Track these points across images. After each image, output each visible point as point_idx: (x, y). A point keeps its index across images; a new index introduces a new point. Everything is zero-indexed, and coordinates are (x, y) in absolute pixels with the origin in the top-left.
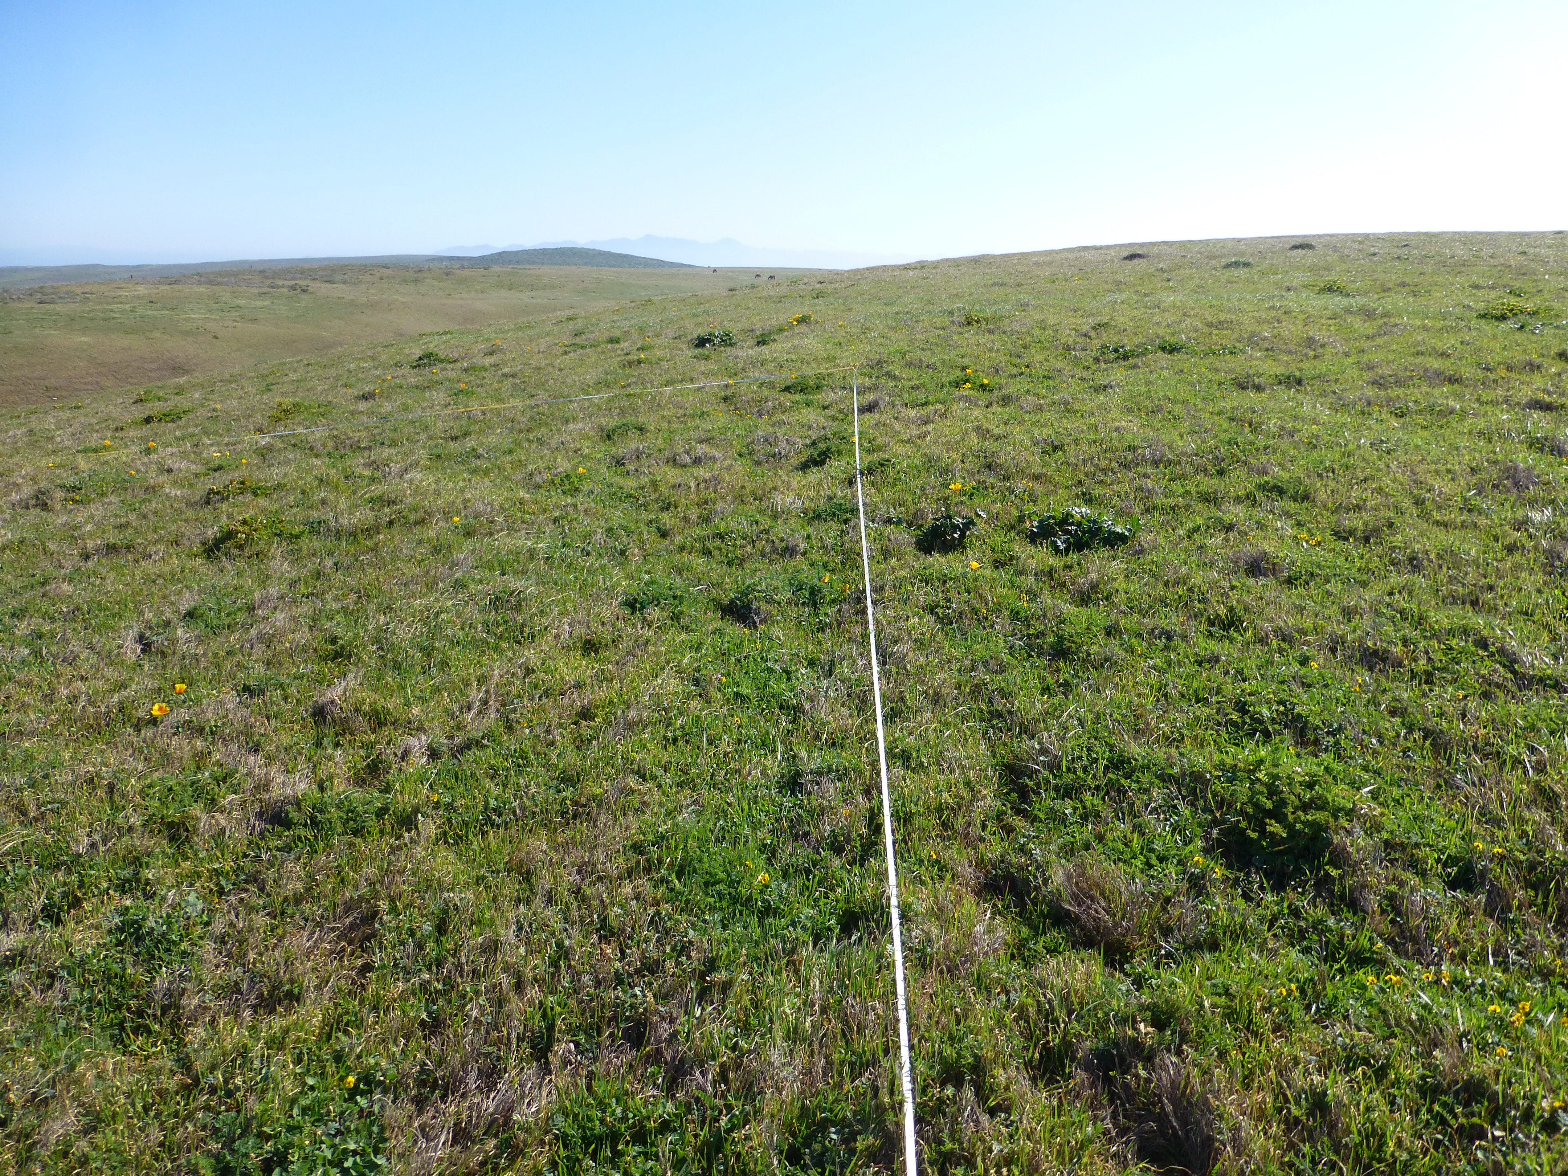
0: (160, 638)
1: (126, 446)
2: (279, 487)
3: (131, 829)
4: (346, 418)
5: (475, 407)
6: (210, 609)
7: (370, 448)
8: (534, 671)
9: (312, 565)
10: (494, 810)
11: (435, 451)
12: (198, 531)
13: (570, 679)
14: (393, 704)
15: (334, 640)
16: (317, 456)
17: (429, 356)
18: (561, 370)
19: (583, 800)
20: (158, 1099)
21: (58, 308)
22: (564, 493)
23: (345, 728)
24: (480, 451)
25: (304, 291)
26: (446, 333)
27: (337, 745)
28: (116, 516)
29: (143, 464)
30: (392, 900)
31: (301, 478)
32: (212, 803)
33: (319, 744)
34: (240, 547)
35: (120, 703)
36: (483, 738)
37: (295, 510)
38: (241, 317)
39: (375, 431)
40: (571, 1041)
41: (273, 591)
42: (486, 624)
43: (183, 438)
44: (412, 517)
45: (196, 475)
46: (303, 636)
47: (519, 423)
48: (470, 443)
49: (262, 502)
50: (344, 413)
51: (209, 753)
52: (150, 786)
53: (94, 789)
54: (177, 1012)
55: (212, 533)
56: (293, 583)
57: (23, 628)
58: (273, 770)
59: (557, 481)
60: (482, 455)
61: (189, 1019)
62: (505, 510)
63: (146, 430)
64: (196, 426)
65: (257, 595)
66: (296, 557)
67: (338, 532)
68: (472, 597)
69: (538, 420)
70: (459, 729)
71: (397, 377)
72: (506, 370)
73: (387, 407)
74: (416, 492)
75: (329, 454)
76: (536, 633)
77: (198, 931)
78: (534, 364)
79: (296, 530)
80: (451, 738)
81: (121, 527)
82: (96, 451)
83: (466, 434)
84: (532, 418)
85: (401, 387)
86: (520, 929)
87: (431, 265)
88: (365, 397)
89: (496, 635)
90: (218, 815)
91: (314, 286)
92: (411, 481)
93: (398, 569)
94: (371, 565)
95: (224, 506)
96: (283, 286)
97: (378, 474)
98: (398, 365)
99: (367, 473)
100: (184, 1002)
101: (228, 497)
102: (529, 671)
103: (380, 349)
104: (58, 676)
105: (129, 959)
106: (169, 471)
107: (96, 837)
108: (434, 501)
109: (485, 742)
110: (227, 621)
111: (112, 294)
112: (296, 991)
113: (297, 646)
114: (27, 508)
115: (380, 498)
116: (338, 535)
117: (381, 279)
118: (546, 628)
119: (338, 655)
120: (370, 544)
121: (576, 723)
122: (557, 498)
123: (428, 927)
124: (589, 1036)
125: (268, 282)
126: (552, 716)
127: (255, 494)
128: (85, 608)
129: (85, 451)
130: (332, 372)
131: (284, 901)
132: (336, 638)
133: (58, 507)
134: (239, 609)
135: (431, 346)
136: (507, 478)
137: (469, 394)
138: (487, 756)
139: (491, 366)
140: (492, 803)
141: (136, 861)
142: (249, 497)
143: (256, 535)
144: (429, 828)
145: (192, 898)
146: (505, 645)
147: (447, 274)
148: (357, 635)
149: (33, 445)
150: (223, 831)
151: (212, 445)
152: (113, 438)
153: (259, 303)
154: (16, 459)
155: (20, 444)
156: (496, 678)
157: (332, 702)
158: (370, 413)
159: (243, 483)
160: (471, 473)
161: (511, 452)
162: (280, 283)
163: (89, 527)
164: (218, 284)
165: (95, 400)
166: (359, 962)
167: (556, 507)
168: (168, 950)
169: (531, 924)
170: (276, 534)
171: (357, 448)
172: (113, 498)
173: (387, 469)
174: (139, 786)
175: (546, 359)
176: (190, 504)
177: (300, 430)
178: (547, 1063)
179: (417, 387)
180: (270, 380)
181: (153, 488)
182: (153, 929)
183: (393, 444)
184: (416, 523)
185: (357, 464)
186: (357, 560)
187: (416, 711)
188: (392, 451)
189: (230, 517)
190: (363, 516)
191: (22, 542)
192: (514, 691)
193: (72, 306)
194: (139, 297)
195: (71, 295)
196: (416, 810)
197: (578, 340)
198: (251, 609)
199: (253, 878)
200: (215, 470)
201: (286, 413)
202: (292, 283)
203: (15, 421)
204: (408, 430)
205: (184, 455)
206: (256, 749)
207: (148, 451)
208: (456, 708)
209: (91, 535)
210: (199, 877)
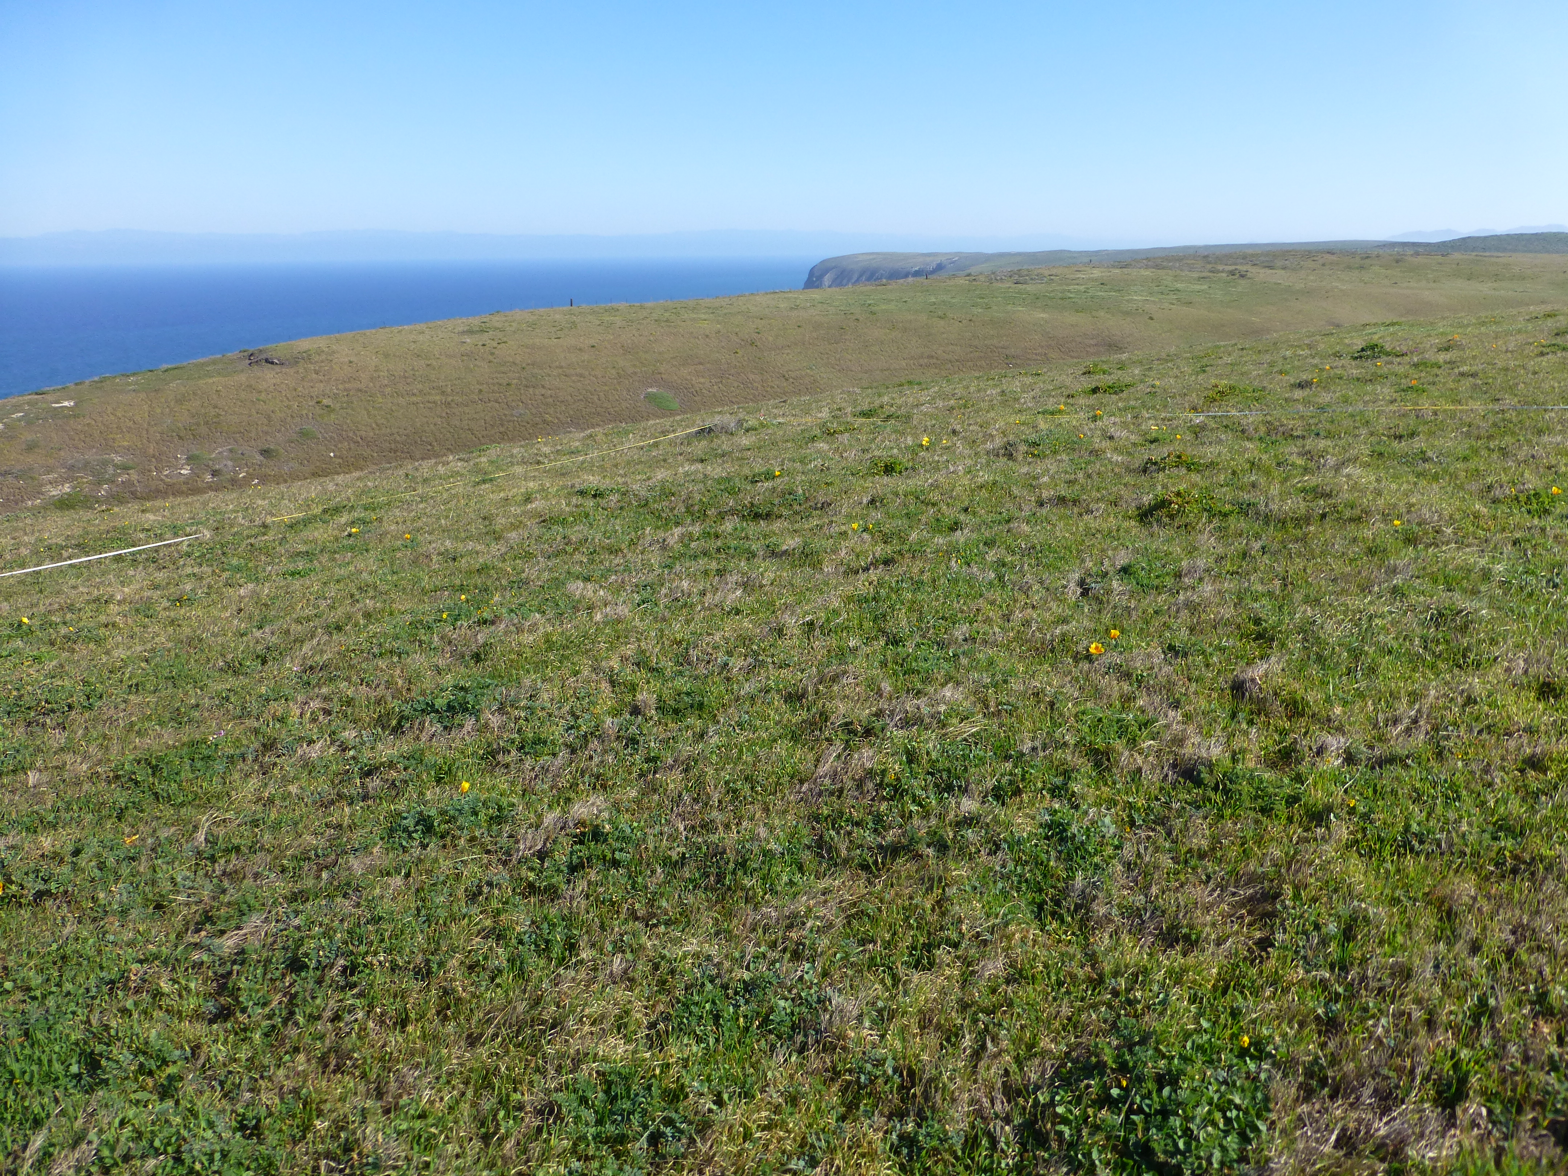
0: (1098, 586)
1: (1076, 412)
2: (1212, 465)
3: (1065, 744)
4: (1281, 405)
5: (1426, 406)
6: (1143, 569)
7: (1303, 437)
8: (1475, 702)
9: (1240, 544)
10: (1416, 835)
11: (1378, 448)
12: (1135, 496)
13: (1522, 721)
14: (1313, 697)
15: (1257, 621)
16: (1249, 439)
17: (1373, 347)
18: (1535, 373)
19: (1527, 857)
20: (1068, 980)
21: (1029, 288)
22: (1529, 512)
23: (1260, 708)
24: (1430, 454)
25: (1242, 276)
26: (1393, 324)
27: (1251, 723)
28: (1066, 472)
29: (1090, 429)
30: (1297, 888)
31: (1233, 459)
32: (1133, 742)
33: (1233, 716)
34: (1172, 517)
35: (1063, 635)
36: (1408, 757)
37: (1224, 489)
38: (1178, 300)
39: (1311, 421)
40: (1485, 1106)
41: (1201, 563)
42: (1424, 640)
43: (1125, 409)
44: (1348, 514)
45: (1134, 444)
46: (1228, 612)
47: (1478, 427)
48: (1418, 443)
49: (1195, 477)
50: (1278, 399)
51: (1135, 698)
52: (1083, 713)
53: (1038, 702)
54: (1087, 913)
55: (1147, 499)
56: (1220, 559)
57: (991, 556)
58: (1190, 729)
59: (1523, 498)
60: (1432, 459)
61: (1096, 923)
62: (1455, 521)
63: (1093, 399)
64: (1137, 399)
65: (1184, 563)
66: (1222, 533)
67: (1266, 516)
68: (1412, 608)
69: (1502, 427)
70: (1380, 740)
71: (1336, 367)
72: (1465, 369)
73: (1325, 398)
74: (1353, 488)
75: (1261, 439)
76: (1483, 661)
77: (1109, 851)
78: (1500, 364)
79: (1228, 508)
80: (1371, 747)
81: (1070, 482)
82: (1052, 413)
83: (1412, 435)
84: (1495, 425)
85: (1340, 378)
86: (1437, 967)
87: (1381, 252)
88: (1301, 386)
89: (1434, 653)
90: (1136, 755)
91: (1253, 270)
92: (1348, 476)
93: (1327, 564)
94: (1300, 555)
95: (1161, 475)
96: (1223, 271)
97: (1311, 465)
98: (1338, 355)
99: (1300, 462)
100: (1094, 906)
101: (1164, 468)
102: (1470, 701)
103: (1318, 338)
104: (1015, 601)
105: (1053, 853)
106: (1111, 438)
107: (1037, 743)
108: (1374, 500)
109: (1409, 762)
110: (1156, 582)
111: (1072, 276)
112: (1194, 937)
113: (1222, 618)
114: (998, 456)
115: (1314, 490)
116: (1267, 520)
117: (1323, 265)
118: (1496, 658)
119: (1260, 636)
120: (1299, 533)
121: (1522, 771)
122: (1519, 517)
123: (1332, 928)
124: (1507, 1110)
125: (1209, 266)
126: (1495, 756)
127: (1189, 469)
128: (1038, 547)
129: (1043, 413)
130: (1267, 358)
131: (1187, 852)
132: (1260, 619)
133: (1020, 458)
134: (1168, 574)
135: (1376, 337)
136: (1461, 487)
137: (1420, 391)
138: (1413, 776)
139: (1446, 362)
140: (1415, 828)
141: (1067, 774)
142: (1184, 471)
143: (1188, 508)
144: (1342, 831)
145: (1107, 820)
146: (1442, 666)
147: (1397, 261)
148: (1281, 622)
149: (1004, 403)
150: (1139, 770)
151: (1149, 418)
152: (1066, 404)
153: (1197, 287)
154: (992, 414)
155: (995, 402)
156: (1431, 699)
157: (1253, 680)
158: (1306, 402)
159: (1179, 457)
160: (1418, 476)
161: (1465, 459)
162: (1220, 268)
163: (1046, 479)
164: (1164, 268)
165: (1050, 370)
166: (1258, 935)
167: (1518, 527)
168: (1083, 858)
169: (1450, 968)
170: (1205, 510)
171: (1290, 436)
172: (1064, 457)
173: (1322, 461)
174: (1074, 711)
175: (1516, 359)
176: (1129, 470)
177: (1234, 412)
178: (1453, 1115)
179: (1358, 379)
180: (1205, 361)
181: (1097, 451)
182: (1074, 835)
183: (1329, 435)
184: (1351, 520)
185: (1291, 451)
186: (1285, 547)
187: (1338, 710)
188: (1329, 443)
189: (1164, 487)
190: (1294, 505)
191: (995, 483)
192: (1450, 718)
193: (1040, 286)
194: (1093, 280)
195: (1041, 276)
196: (1329, 809)
197: (1559, 341)
198: (1178, 575)
199: (1162, 821)
200: (1152, 442)
201: (1220, 396)
202: (1233, 267)
203: (991, 382)
204: (1347, 423)
205: (1125, 426)
206: (1176, 705)
207: (1095, 419)
208: (1381, 717)
209: (1047, 486)
210: (1115, 805)
